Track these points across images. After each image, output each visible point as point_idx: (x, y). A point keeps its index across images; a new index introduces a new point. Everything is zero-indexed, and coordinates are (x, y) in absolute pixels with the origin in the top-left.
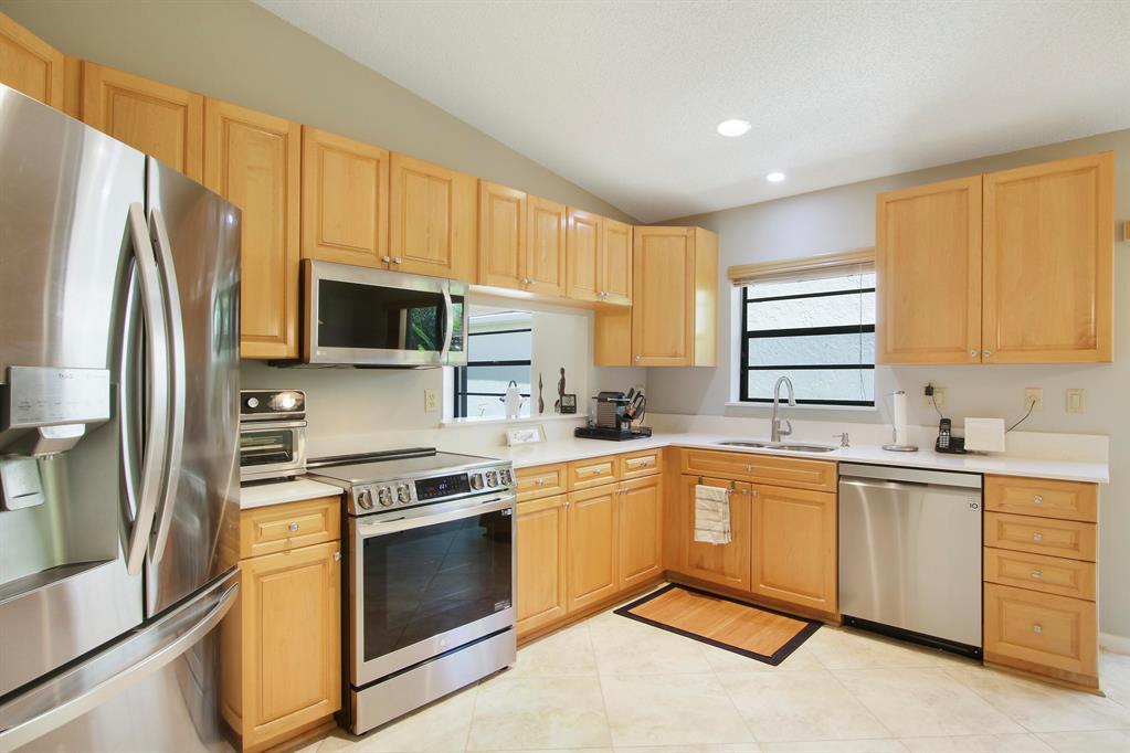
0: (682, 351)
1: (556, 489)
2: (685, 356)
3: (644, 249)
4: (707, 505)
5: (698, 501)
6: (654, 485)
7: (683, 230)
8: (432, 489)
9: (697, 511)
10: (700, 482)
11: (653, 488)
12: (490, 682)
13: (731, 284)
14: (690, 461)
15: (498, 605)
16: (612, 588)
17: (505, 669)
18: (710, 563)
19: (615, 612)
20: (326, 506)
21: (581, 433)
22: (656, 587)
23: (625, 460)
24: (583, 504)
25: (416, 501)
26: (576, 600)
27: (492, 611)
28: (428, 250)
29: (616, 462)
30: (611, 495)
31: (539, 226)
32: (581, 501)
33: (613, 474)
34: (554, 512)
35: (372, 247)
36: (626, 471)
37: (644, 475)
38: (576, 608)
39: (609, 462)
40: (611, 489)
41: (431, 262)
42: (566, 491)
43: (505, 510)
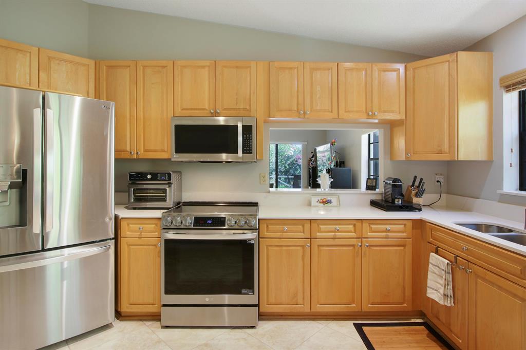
0: (447, 150)
1: (302, 235)
2: (449, 153)
3: (414, 77)
4: (436, 270)
5: (430, 266)
6: (404, 246)
7: (447, 57)
8: (202, 222)
9: (429, 272)
10: (437, 252)
11: (402, 248)
12: (240, 330)
13: (503, 91)
14: (432, 234)
15: (243, 291)
16: (354, 307)
17: (253, 327)
18: (442, 317)
19: (354, 324)
20: (157, 222)
21: (374, 204)
22: (410, 319)
23: (368, 224)
24: (325, 248)
25: (192, 227)
26: (318, 305)
27: (240, 293)
28: (237, 103)
29: (359, 224)
30: (353, 246)
31: (314, 79)
32: (323, 246)
33: (355, 233)
34: (299, 248)
35: (207, 107)
36: (370, 233)
37: (390, 237)
38: (318, 310)
39: (351, 224)
40: (353, 241)
41: (239, 109)
42: (309, 237)
43: (249, 240)
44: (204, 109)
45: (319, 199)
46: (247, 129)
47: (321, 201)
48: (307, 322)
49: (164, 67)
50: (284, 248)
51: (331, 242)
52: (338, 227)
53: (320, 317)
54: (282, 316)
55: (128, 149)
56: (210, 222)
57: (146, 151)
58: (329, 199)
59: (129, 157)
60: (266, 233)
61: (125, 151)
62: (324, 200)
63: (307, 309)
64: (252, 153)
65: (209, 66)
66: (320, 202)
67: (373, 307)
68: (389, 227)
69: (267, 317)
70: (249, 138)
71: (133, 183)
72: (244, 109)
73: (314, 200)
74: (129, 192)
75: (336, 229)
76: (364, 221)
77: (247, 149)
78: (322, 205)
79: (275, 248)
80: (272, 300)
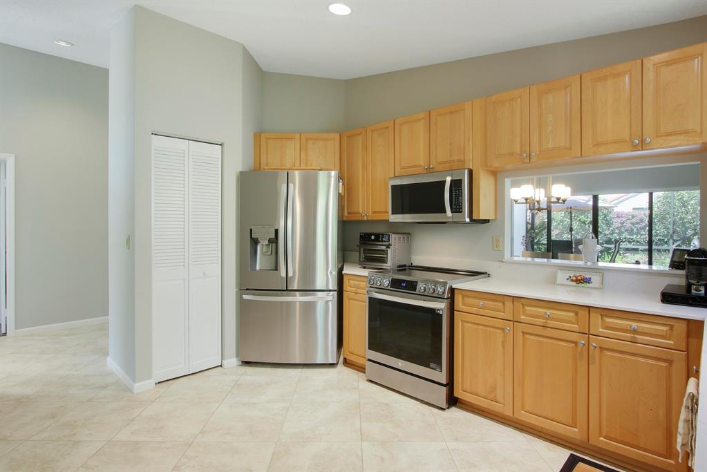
8: (398, 284)
11: (665, 364)
15: (432, 365)
19: (571, 455)
23: (600, 317)
24: (532, 337)
25: (389, 288)
26: (523, 412)
27: (428, 366)
28: (450, 156)
29: (584, 313)
30: (576, 343)
31: (544, 106)
32: (530, 334)
33: (578, 324)
34: (498, 331)
35: (422, 164)
36: (602, 328)
37: (639, 341)
38: (523, 419)
39: (572, 311)
40: (574, 337)
41: (453, 162)
42: (512, 319)
43: (438, 310)
44: (420, 166)
45: (572, 276)
46: (457, 184)
47: (575, 278)
48: (510, 429)
49: (387, 128)
50: (480, 327)
51: (540, 331)
52: (549, 312)
53: (531, 431)
54: (483, 411)
55: (361, 211)
56: (404, 285)
57: (374, 212)
58: (588, 276)
59: (360, 219)
60: (461, 306)
61: (359, 213)
62: (579, 278)
63: (508, 412)
64: (461, 212)
65: (424, 118)
66: (572, 280)
67: (606, 442)
68: (634, 325)
69: (467, 408)
70: (459, 194)
71: (364, 244)
72: (459, 161)
73: (562, 277)
74: (360, 252)
75: (546, 313)
76: (591, 309)
77: (457, 208)
78: (574, 283)
79: (470, 325)
80: (467, 387)
